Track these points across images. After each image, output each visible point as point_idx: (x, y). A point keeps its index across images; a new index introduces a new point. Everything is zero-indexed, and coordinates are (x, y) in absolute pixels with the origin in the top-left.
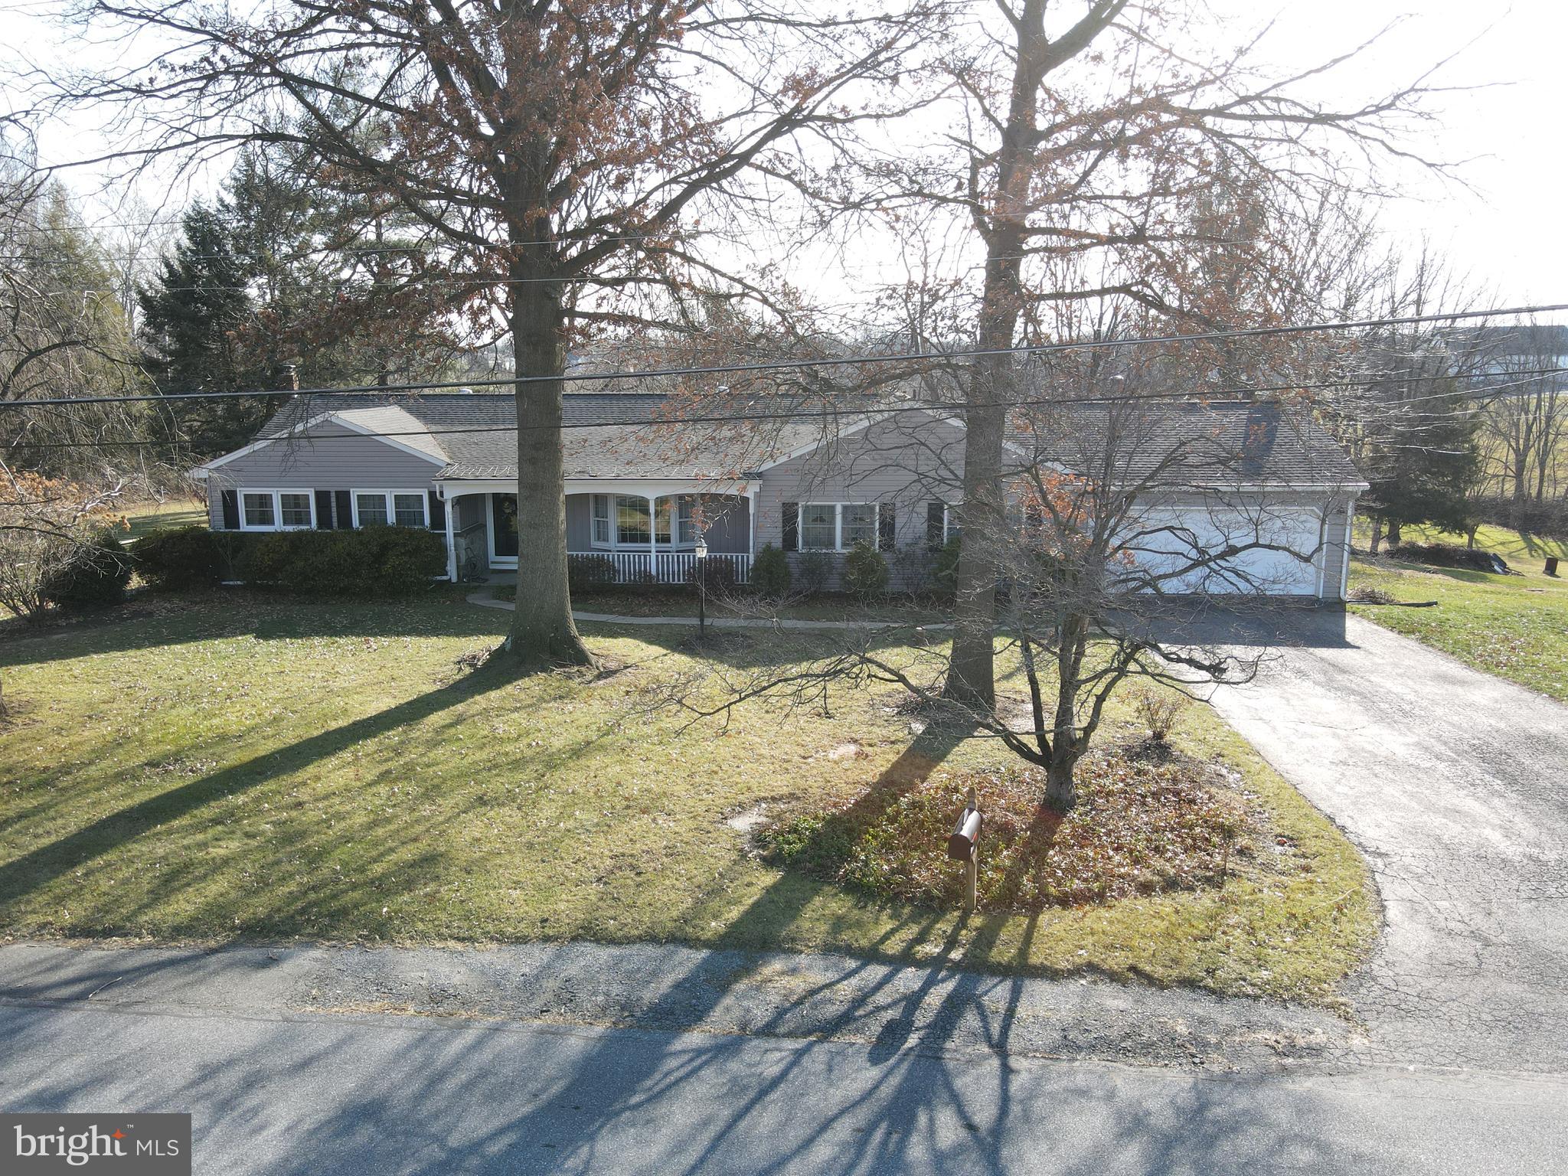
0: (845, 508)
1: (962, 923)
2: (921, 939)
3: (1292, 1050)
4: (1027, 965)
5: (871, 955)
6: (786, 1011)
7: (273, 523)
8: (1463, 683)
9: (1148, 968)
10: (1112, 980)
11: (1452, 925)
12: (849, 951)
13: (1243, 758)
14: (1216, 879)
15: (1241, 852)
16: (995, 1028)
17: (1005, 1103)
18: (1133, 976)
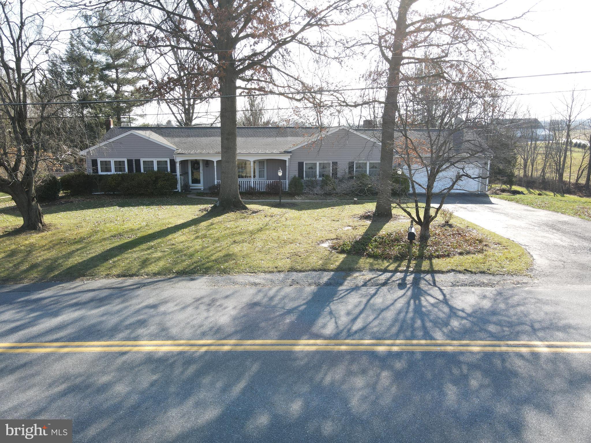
0: (320, 164)
1: (409, 262)
2: (399, 266)
3: (518, 283)
4: (433, 270)
5: (385, 271)
6: (366, 282)
7: (111, 171)
8: (534, 211)
9: (470, 270)
10: (460, 273)
11: (553, 259)
12: (378, 270)
13: (475, 227)
14: (481, 251)
15: (486, 245)
16: (431, 283)
17: (444, 295)
18: (466, 271)
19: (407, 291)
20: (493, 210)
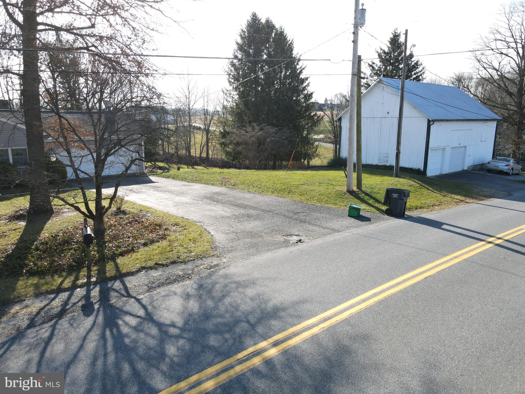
1: (89, 270)
2: (77, 279)
3: (211, 267)
4: (121, 274)
5: (59, 290)
9: (160, 262)
10: (151, 269)
11: (227, 232)
12: (48, 292)
13: (149, 210)
14: (164, 237)
15: (166, 229)
16: (123, 292)
17: (144, 307)
18: (157, 266)
19: (97, 316)
20: (157, 189)
